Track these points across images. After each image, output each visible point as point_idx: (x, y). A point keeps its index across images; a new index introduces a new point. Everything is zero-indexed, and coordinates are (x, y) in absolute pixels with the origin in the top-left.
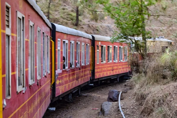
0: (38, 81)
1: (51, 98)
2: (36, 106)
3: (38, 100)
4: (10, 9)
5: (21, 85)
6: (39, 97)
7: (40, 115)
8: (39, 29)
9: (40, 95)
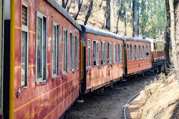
0: (63, 76)
1: (80, 92)
2: (60, 97)
3: (63, 91)
4: (28, 9)
5: (41, 77)
6: (64, 90)
7: (66, 105)
8: (65, 29)
9: (65, 88)
